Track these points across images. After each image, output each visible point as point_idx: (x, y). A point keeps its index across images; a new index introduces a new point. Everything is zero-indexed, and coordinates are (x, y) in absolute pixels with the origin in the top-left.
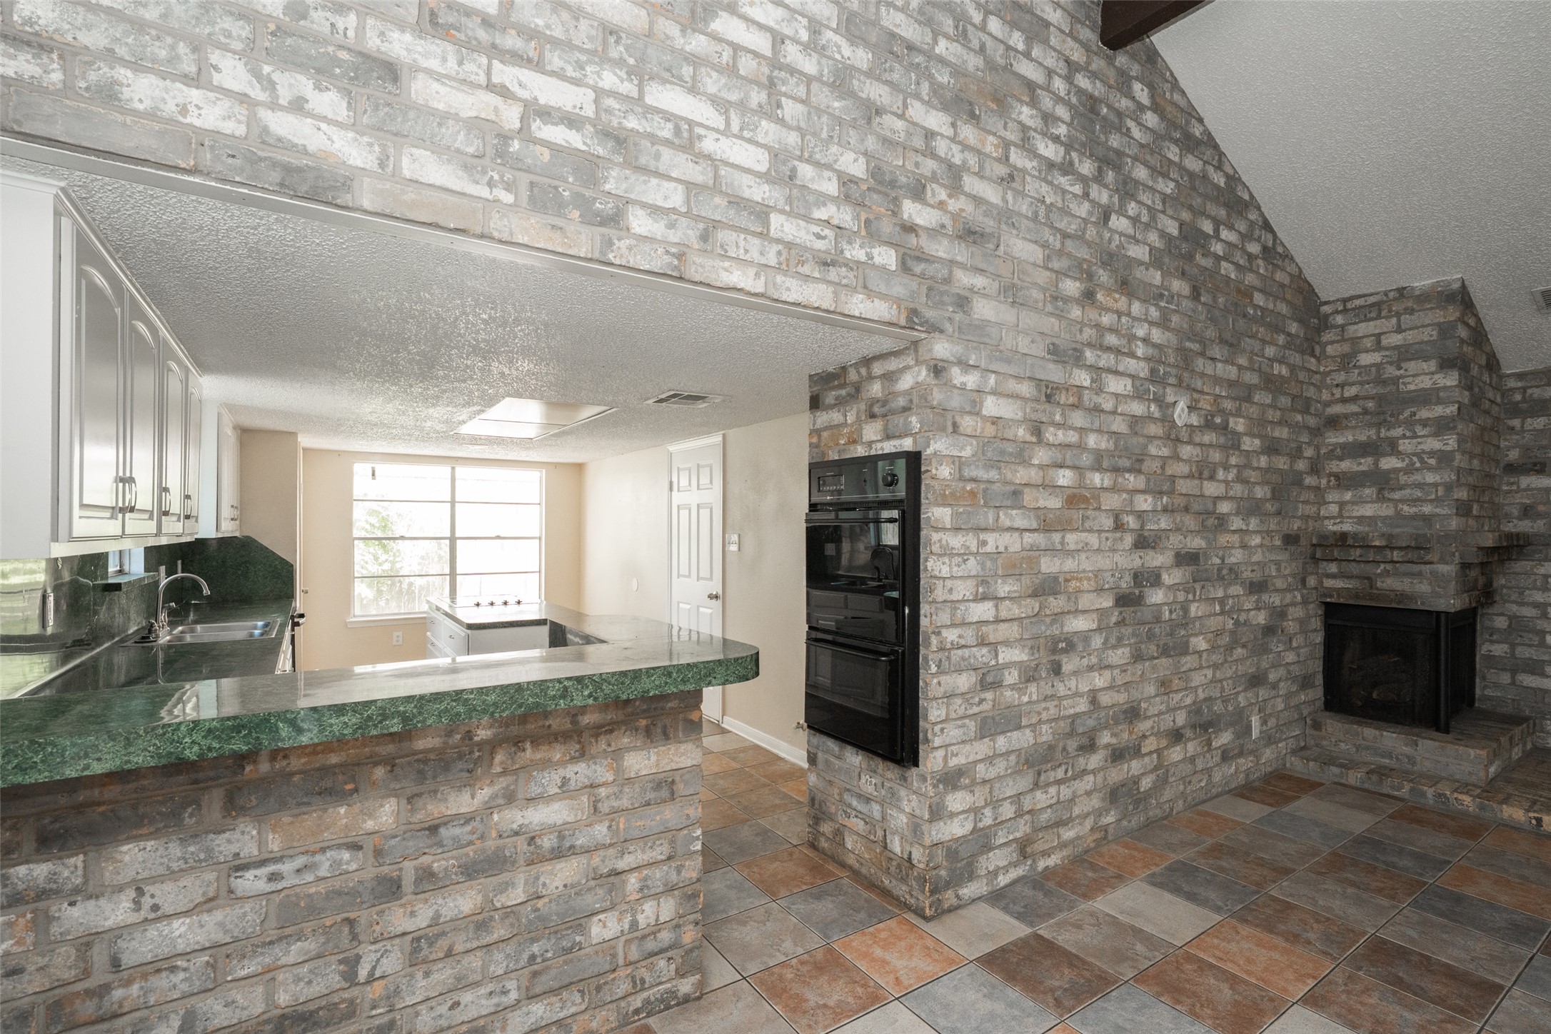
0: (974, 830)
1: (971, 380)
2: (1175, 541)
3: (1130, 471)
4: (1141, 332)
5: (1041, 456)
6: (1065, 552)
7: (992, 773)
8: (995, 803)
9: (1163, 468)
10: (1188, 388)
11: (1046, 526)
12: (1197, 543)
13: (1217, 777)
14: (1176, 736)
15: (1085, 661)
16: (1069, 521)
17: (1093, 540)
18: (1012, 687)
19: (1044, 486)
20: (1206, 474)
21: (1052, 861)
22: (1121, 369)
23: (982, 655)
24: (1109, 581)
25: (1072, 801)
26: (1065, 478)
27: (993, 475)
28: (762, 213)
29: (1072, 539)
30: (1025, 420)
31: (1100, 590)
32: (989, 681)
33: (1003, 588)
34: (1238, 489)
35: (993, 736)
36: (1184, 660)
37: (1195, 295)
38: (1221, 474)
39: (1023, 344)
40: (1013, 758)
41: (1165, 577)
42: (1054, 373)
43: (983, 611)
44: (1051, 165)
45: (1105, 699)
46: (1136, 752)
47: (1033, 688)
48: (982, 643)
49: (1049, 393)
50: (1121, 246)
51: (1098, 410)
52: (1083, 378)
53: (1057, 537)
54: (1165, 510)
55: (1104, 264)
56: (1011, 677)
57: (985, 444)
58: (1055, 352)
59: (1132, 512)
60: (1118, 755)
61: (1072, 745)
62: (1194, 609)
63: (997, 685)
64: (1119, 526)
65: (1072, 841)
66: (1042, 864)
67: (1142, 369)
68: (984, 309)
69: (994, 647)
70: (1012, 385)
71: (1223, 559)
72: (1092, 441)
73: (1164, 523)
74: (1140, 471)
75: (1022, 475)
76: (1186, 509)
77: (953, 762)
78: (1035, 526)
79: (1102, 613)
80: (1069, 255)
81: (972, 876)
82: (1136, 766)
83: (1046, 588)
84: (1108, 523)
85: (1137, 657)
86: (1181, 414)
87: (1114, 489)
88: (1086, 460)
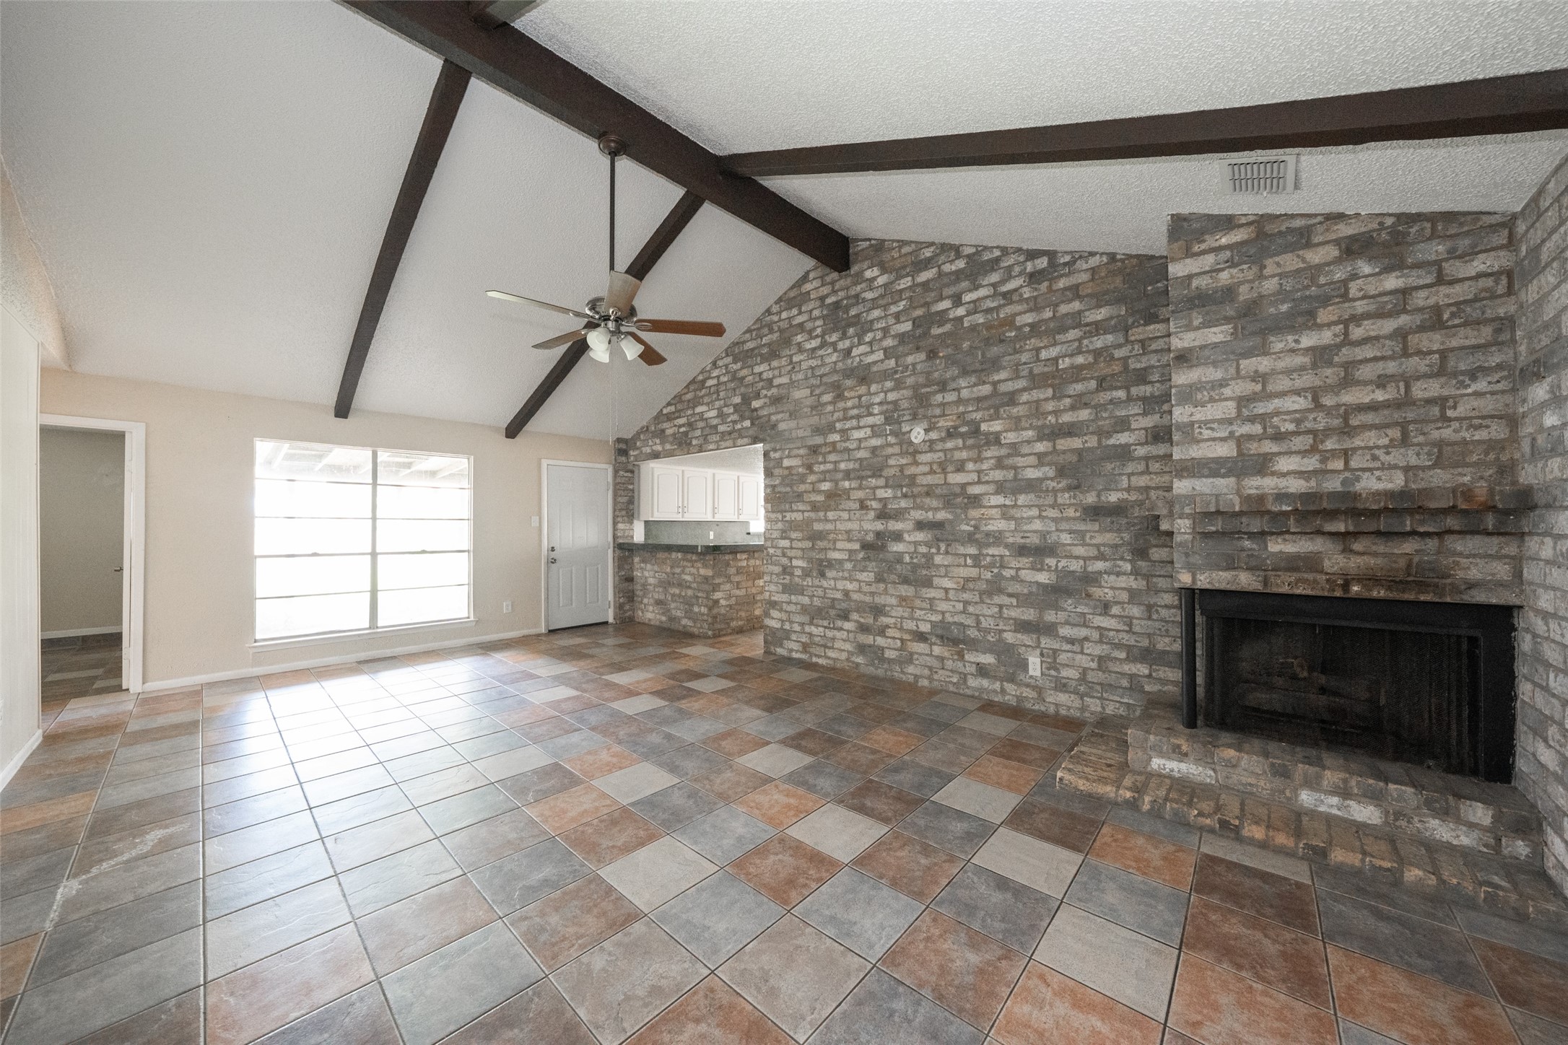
0: (782, 628)
1: (777, 455)
2: (918, 515)
3: (871, 477)
4: (877, 399)
5: (811, 478)
6: (827, 520)
7: (789, 608)
8: (791, 622)
9: (902, 471)
10: (925, 417)
11: (815, 507)
12: (942, 515)
13: (973, 682)
14: (921, 637)
15: (841, 574)
16: (829, 506)
17: (845, 515)
18: (799, 576)
19: (813, 491)
20: (950, 468)
21: (821, 661)
22: (861, 424)
23: (785, 561)
24: (856, 535)
25: (833, 639)
26: (826, 486)
27: (788, 489)
28: (716, 427)
29: (831, 515)
30: (803, 465)
31: (850, 540)
32: (786, 570)
33: (794, 535)
34: (998, 475)
35: (790, 595)
36: (924, 590)
37: (932, 355)
38: (970, 466)
39: (801, 433)
40: (799, 607)
41: (906, 536)
42: (818, 440)
43: (785, 543)
44: (814, 350)
45: (855, 596)
46: (882, 632)
47: (809, 579)
48: (784, 555)
49: (814, 450)
50: (861, 361)
51: (848, 450)
52: (835, 437)
53: (821, 514)
54: (905, 496)
55: (848, 377)
56: (798, 572)
57: (784, 478)
58: (818, 431)
59: (875, 499)
60: (864, 629)
61: (833, 612)
62: (938, 560)
63: (792, 574)
64: (863, 506)
65: (834, 659)
66: (814, 660)
67: (879, 420)
68: (782, 426)
69: (791, 559)
70: (796, 452)
71: (976, 527)
72: (843, 466)
73: (903, 504)
74: (880, 476)
75: (802, 488)
76: (928, 494)
77: (773, 598)
78: (809, 508)
79: (851, 552)
80: (826, 384)
81: (781, 646)
82: (880, 641)
83: (815, 537)
84: (857, 505)
85: (880, 579)
86: (918, 434)
87: (860, 488)
88: (840, 476)
